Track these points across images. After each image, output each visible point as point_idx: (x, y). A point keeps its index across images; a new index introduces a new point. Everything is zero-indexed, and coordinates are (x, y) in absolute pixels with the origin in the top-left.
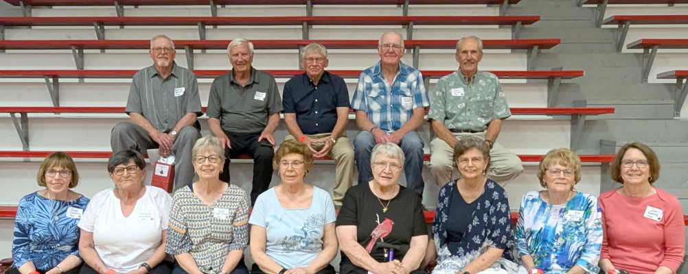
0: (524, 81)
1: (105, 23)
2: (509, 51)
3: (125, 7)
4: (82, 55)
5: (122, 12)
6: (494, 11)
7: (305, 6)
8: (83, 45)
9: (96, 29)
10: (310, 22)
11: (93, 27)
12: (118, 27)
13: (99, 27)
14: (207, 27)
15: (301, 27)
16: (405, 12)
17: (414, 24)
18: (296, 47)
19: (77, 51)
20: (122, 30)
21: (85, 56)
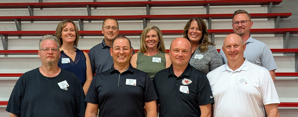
0: (282, 55)
1: (21, 20)
2: (273, 35)
3: (34, 9)
4: (7, 40)
5: (33, 12)
6: (264, 10)
7: (145, 8)
8: (8, 34)
9: (16, 23)
10: (147, 18)
11: (14, 22)
12: (30, 22)
13: (18, 22)
14: (84, 22)
15: (142, 21)
16: (208, 11)
17: (212, 19)
18: (139, 35)
19: (4, 37)
20: (32, 24)
21: (9, 40)
